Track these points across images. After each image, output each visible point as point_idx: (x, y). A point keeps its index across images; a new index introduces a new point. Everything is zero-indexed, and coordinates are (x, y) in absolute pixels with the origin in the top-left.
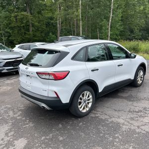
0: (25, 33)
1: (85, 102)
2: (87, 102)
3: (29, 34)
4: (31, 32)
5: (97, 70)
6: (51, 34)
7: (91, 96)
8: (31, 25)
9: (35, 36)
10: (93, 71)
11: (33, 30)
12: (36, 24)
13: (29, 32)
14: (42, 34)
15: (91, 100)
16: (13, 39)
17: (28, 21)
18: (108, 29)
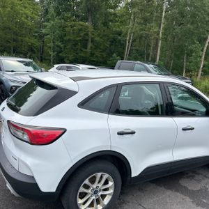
0: (81, 50)
1: (96, 192)
2: (100, 194)
3: (86, 52)
4: (88, 50)
5: (133, 133)
6: (115, 55)
7: (111, 183)
8: (90, 40)
9: (92, 55)
10: (120, 134)
11: (91, 47)
12: (97, 39)
13: (86, 48)
14: (103, 54)
15: (111, 191)
16: (64, 55)
17: (87, 34)
18: (201, 57)
